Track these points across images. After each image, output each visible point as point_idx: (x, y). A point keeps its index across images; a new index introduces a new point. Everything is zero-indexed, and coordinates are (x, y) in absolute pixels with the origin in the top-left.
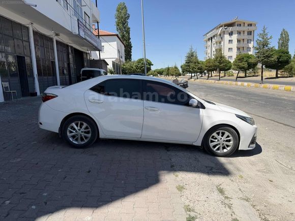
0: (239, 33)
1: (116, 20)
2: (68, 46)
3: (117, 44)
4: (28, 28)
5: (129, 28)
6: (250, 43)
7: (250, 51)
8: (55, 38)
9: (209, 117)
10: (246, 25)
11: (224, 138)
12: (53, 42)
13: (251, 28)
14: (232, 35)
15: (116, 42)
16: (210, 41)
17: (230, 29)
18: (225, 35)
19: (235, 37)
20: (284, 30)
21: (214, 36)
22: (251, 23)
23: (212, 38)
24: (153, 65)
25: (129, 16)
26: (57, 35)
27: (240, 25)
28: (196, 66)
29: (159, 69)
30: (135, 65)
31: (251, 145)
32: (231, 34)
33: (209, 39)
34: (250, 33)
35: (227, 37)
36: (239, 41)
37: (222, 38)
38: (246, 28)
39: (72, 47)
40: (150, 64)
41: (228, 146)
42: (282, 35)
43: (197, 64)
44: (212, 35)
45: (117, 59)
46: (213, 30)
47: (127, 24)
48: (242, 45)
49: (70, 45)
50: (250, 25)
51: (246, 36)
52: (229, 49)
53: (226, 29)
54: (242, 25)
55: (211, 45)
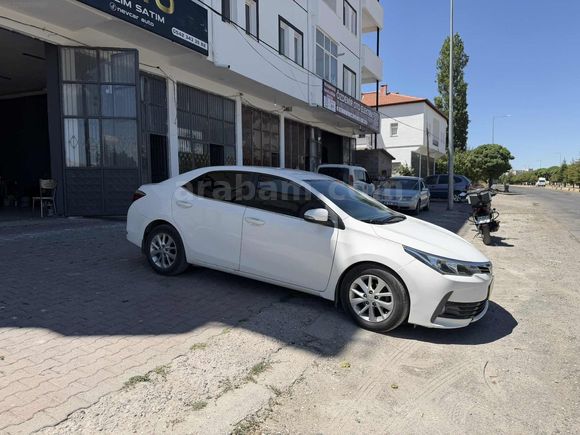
1: (439, 71)
2: (308, 127)
3: (425, 118)
4: (234, 102)
5: (466, 85)
8: (283, 115)
9: (348, 246)
11: (377, 292)
12: (279, 121)
15: (422, 115)
24: (513, 158)
25: (467, 61)
26: (287, 109)
29: (547, 167)
30: (469, 158)
31: (438, 319)
39: (316, 129)
40: (506, 156)
41: (385, 310)
45: (421, 147)
47: (461, 78)
49: (313, 125)
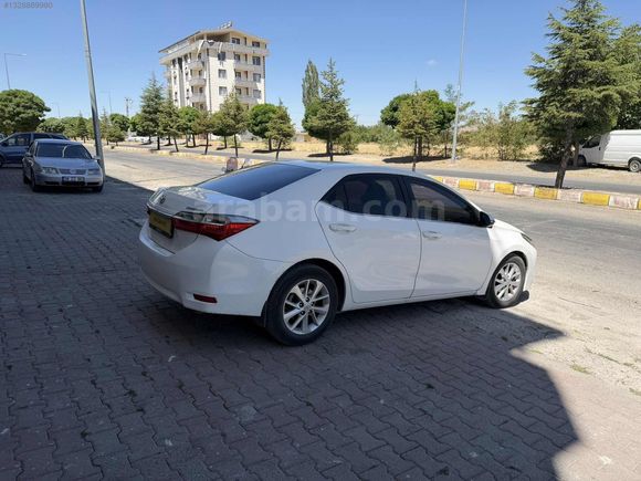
0: (237, 57)
6: (259, 81)
7: (260, 97)
10: (249, 43)
13: (259, 52)
14: (224, 59)
16: (177, 65)
17: (220, 46)
18: (210, 58)
19: (230, 64)
20: (310, 63)
21: (186, 56)
22: (258, 40)
23: (180, 60)
27: (238, 41)
28: (172, 121)
32: (222, 57)
33: (174, 61)
34: (257, 61)
35: (214, 62)
36: (238, 74)
37: (203, 63)
38: (250, 50)
40: (42, 107)
42: (307, 71)
43: (174, 118)
44: (181, 54)
46: (183, 41)
48: (244, 83)
50: (256, 44)
51: (249, 66)
52: (221, 88)
53: (211, 44)
54: (242, 41)
55: (181, 75)
